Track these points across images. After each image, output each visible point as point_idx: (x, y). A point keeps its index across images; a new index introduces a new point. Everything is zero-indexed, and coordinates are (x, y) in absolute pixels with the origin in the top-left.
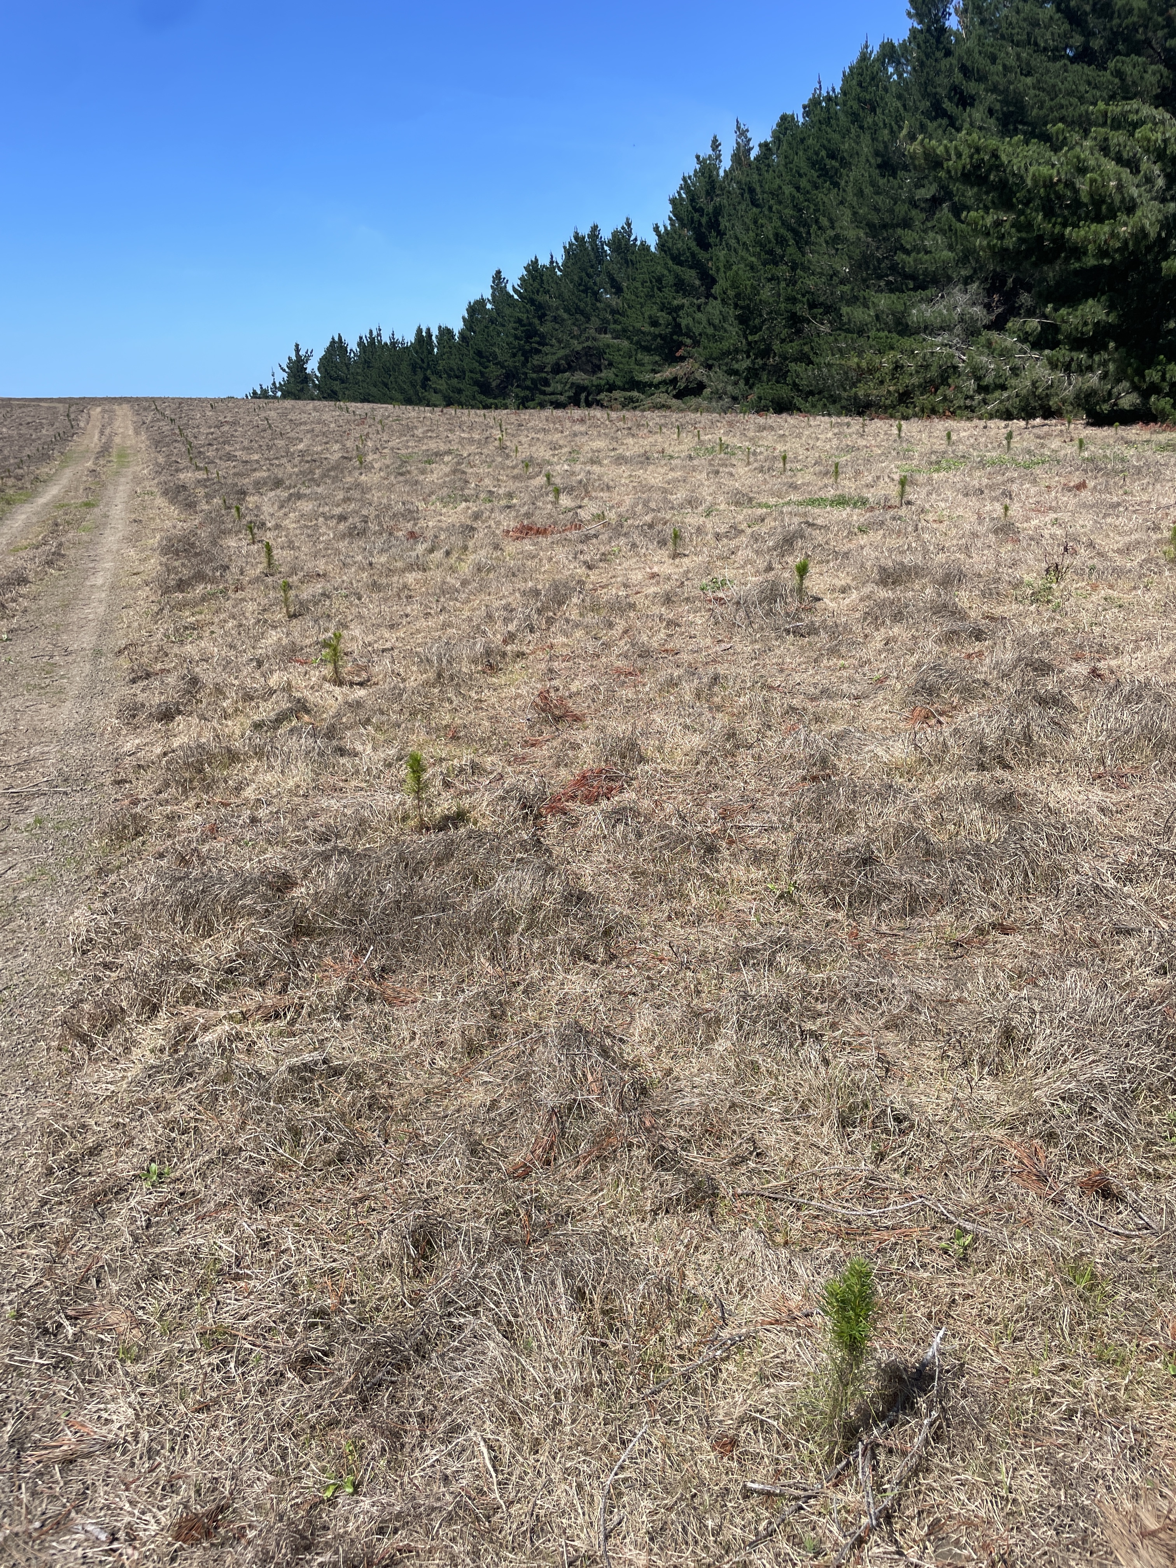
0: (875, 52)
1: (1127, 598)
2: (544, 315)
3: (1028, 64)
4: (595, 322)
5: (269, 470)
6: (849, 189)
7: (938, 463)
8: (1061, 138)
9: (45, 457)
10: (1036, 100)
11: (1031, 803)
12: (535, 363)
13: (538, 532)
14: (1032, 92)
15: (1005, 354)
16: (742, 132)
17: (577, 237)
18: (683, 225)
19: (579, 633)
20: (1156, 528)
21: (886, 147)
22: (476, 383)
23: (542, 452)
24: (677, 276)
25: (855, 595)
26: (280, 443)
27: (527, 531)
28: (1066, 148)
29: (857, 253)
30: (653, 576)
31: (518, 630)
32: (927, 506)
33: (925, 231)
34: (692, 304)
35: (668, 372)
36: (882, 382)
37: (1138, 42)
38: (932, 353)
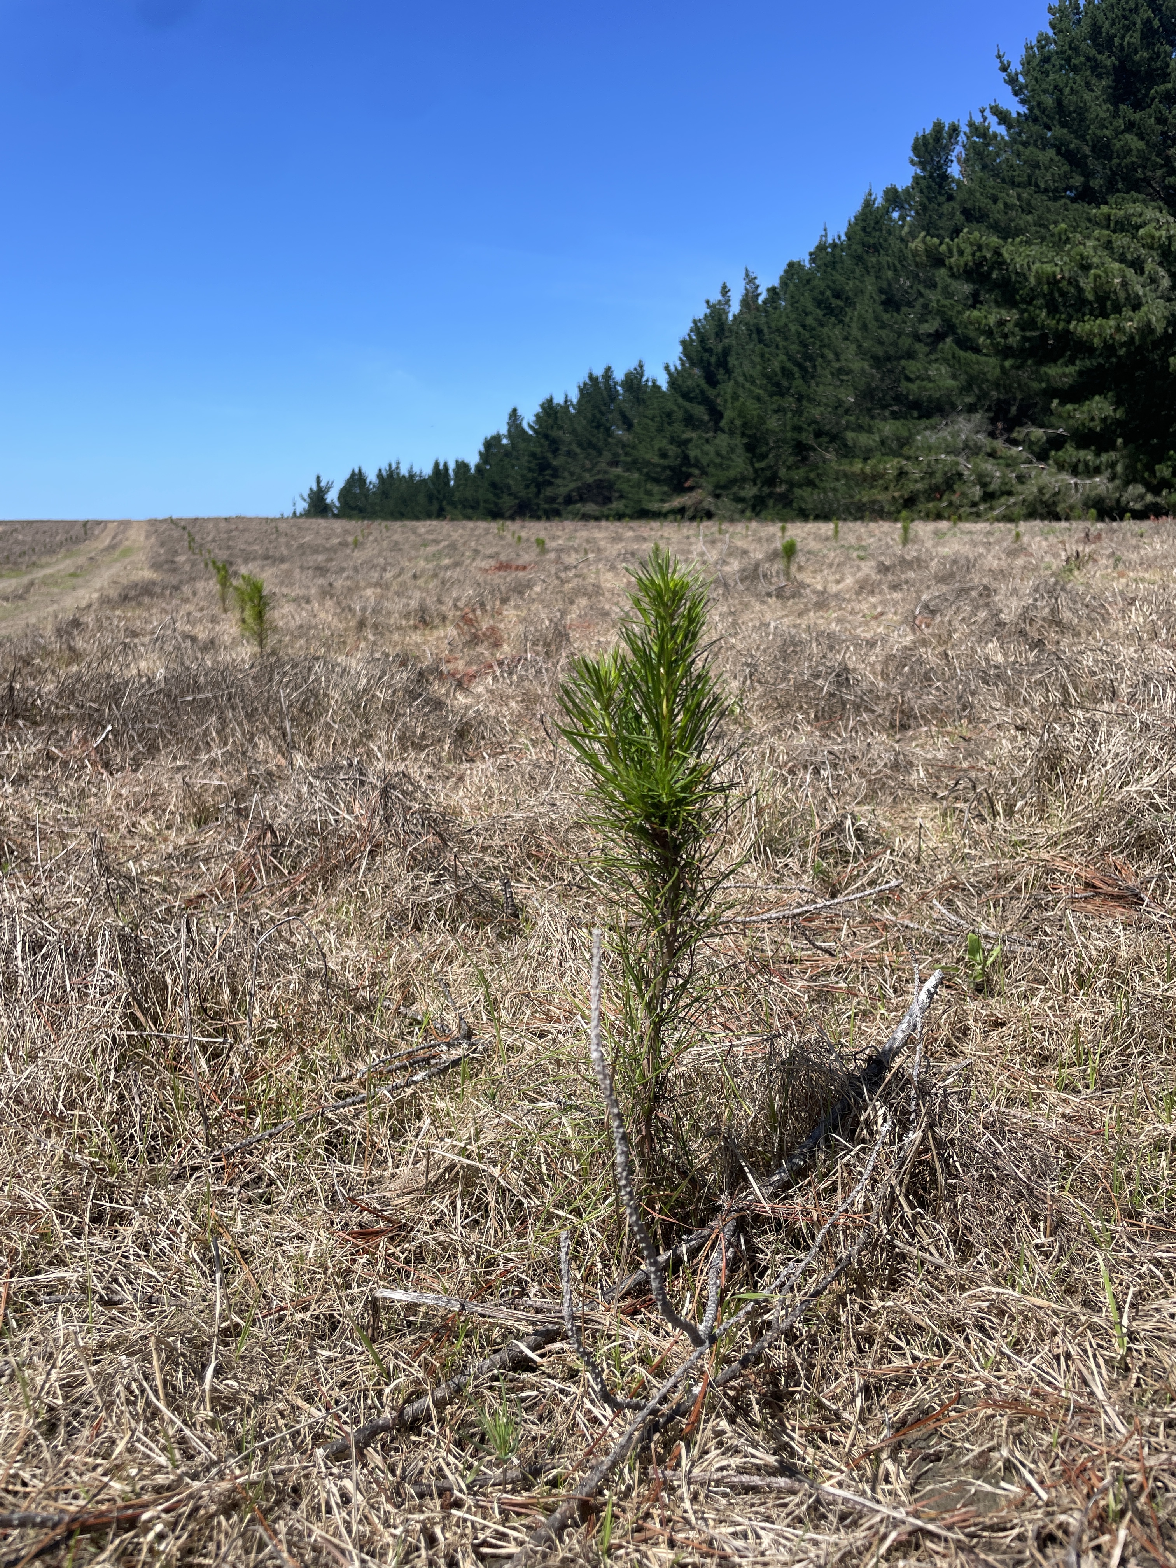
0: (879, 200)
2: (557, 449)
3: (1029, 204)
4: (607, 456)
6: (854, 325)
8: (1064, 237)
12: (548, 494)
13: (517, 568)
15: (1010, 464)
16: (750, 279)
17: (590, 378)
18: (693, 364)
21: (890, 285)
24: (686, 411)
27: (504, 568)
28: (1069, 247)
29: (861, 385)
33: (930, 362)
34: (700, 437)
35: (677, 502)
36: (886, 489)
37: (1138, 179)
38: (937, 461)
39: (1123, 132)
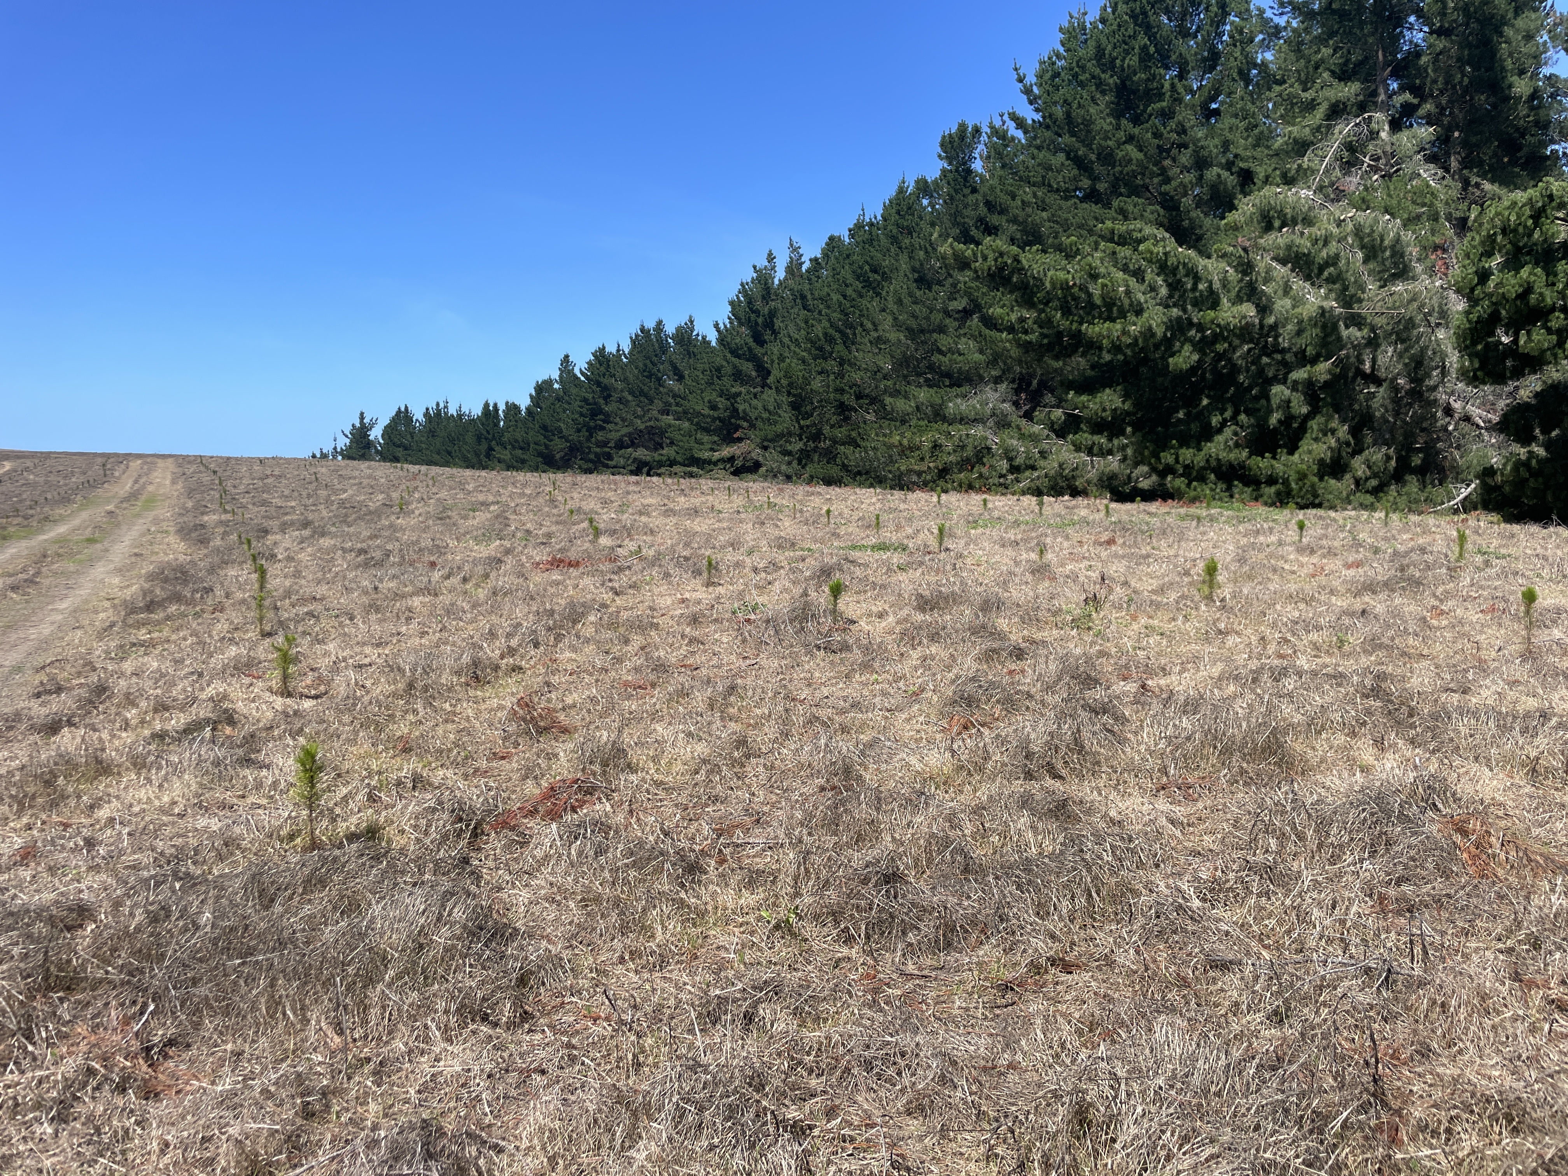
0: (911, 187)
1: (1167, 627)
2: (610, 396)
3: (1043, 201)
4: (658, 404)
5: (302, 514)
6: (890, 299)
7: (976, 522)
8: (1074, 249)
9: (65, 500)
10: (1051, 231)
11: (1089, 812)
12: (599, 438)
13: (570, 565)
14: (1047, 224)
15: (1034, 439)
16: (794, 249)
17: (642, 330)
18: (741, 324)
19: (590, 649)
20: (1187, 573)
21: (922, 264)
22: (540, 454)
23: (590, 505)
24: (735, 367)
25: (891, 619)
26: (323, 493)
27: (556, 563)
28: (1079, 257)
29: (898, 353)
30: (683, 601)
31: (520, 645)
32: (966, 553)
33: (959, 337)
34: (749, 392)
35: (726, 451)
36: (922, 459)
37: (1137, 186)
38: (967, 435)
39: (1125, 143)
